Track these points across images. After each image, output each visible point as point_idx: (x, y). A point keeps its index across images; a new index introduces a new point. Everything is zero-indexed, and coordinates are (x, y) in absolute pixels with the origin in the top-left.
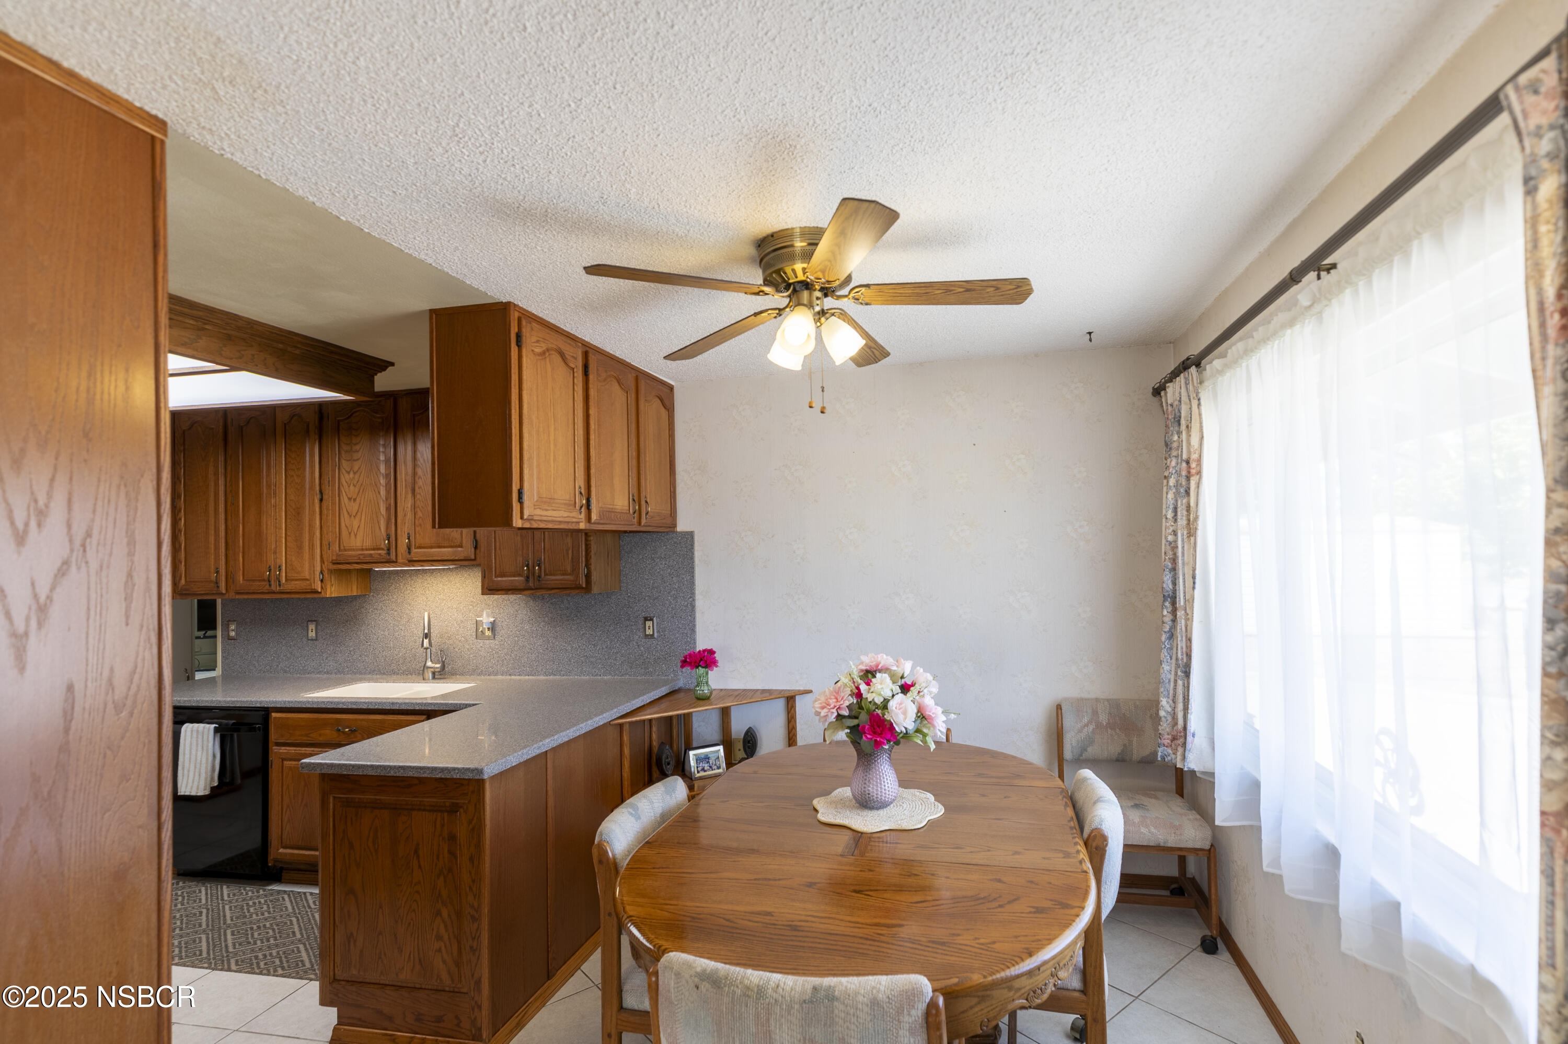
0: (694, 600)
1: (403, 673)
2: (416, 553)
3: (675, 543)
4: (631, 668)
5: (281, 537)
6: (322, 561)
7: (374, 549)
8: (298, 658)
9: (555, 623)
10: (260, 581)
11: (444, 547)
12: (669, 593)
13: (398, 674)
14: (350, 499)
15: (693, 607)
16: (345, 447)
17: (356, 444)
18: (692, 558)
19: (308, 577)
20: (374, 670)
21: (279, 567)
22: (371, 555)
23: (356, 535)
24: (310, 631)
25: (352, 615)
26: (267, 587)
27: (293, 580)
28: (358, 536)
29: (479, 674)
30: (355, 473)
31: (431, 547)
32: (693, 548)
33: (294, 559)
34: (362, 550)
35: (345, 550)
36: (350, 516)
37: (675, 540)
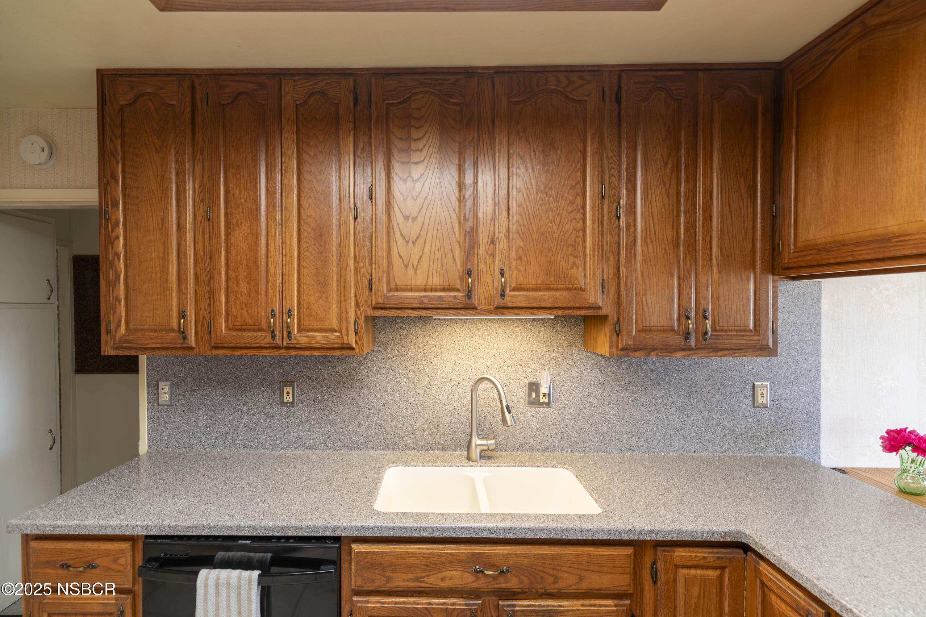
0: (819, 363)
1: (421, 449)
2: (512, 296)
3: (797, 294)
4: (736, 443)
5: (291, 269)
6: (357, 306)
7: (444, 290)
8: (266, 429)
9: (635, 388)
10: (255, 330)
11: (557, 289)
12: (787, 354)
13: (413, 450)
14: (406, 218)
15: (818, 371)
16: (399, 144)
17: (416, 140)
18: (819, 313)
19: (335, 327)
20: (379, 445)
21: (289, 311)
22: (441, 298)
23: (415, 270)
24: (285, 394)
25: (347, 374)
26: (269, 339)
27: (308, 331)
28: (419, 271)
29: (529, 450)
30: (414, 181)
31: (536, 289)
32: (820, 302)
33: (313, 300)
34: (425, 290)
35: (397, 290)
36: (407, 242)
37: (797, 291)
